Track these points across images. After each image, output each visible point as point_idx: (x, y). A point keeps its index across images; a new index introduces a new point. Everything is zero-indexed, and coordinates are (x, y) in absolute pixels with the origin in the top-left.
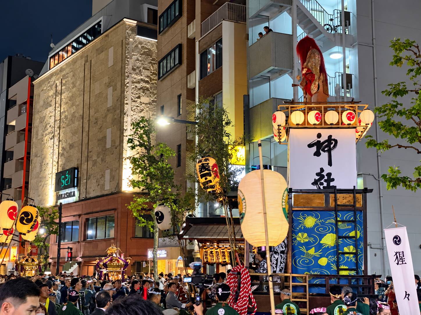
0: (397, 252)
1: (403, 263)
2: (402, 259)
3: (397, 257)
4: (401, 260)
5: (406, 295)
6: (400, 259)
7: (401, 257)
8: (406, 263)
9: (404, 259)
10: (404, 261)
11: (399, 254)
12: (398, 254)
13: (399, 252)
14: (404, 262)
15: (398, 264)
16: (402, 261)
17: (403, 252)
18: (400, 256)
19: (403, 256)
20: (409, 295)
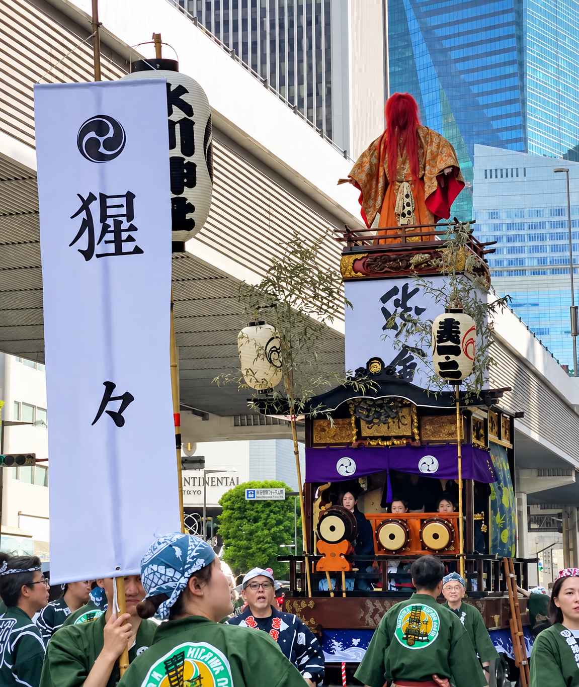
0: (92, 197)
1: (119, 252)
2: (118, 231)
3: (88, 224)
4: (110, 236)
5: (107, 398)
6: (105, 230)
7: (110, 222)
8: (137, 250)
9: (133, 228)
10: (130, 239)
11: (104, 207)
12: (95, 207)
13: (103, 198)
14: (127, 247)
15: (88, 254)
16: (118, 242)
17: (130, 197)
18: (104, 217)
19: (130, 216)
20: (127, 399)
